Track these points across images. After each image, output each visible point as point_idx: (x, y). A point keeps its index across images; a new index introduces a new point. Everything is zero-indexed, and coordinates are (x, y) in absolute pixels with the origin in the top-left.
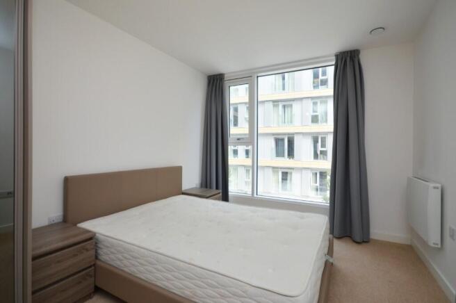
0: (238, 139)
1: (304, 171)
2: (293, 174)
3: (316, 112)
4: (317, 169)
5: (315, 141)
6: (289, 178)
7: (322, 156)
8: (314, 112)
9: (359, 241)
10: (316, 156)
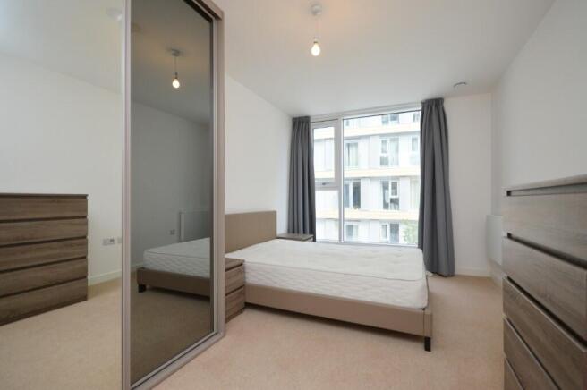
0: (324, 184)
1: (372, 224)
2: (360, 227)
3: (386, 152)
4: (387, 221)
5: (385, 187)
6: (354, 233)
7: (392, 205)
8: (383, 151)
9: (444, 273)
10: (386, 206)
